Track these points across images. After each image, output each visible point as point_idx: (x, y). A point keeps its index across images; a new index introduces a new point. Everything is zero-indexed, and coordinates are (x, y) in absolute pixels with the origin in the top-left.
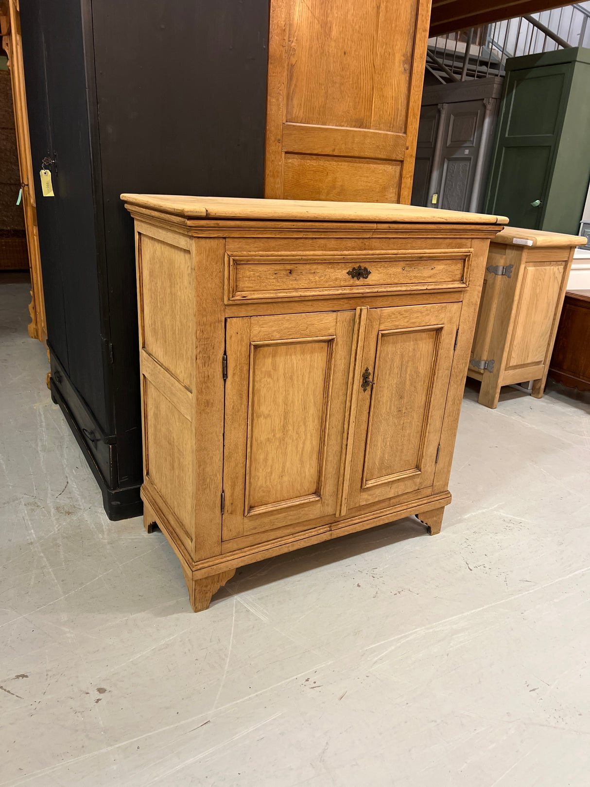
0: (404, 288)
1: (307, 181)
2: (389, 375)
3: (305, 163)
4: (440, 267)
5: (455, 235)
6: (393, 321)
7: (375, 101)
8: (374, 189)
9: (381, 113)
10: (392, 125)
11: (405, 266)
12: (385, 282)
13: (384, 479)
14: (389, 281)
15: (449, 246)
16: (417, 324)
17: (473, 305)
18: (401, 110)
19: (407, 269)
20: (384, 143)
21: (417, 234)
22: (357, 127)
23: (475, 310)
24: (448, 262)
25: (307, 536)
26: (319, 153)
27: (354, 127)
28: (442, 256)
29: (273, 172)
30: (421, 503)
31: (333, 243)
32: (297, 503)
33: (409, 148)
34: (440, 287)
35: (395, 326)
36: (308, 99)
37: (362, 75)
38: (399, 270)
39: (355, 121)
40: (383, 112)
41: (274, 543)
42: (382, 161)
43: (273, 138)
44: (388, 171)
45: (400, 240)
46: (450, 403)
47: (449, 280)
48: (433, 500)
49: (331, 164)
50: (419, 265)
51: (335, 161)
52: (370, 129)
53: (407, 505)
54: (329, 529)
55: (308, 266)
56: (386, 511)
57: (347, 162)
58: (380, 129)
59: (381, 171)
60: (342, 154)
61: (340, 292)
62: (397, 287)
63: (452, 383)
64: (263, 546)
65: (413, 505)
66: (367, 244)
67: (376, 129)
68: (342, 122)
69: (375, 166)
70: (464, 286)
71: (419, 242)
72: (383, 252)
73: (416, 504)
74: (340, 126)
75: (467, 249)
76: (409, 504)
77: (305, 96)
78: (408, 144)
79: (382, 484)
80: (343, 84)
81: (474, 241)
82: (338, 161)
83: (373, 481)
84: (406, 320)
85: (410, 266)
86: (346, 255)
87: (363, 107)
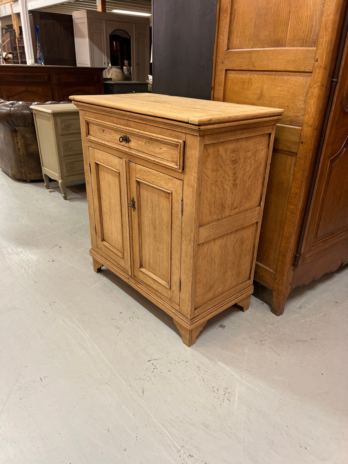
0: (144, 156)
1: (239, 89)
2: (147, 209)
3: (238, 77)
4: (164, 149)
5: (170, 127)
6: (142, 175)
7: (291, 23)
8: (286, 97)
9: (296, 31)
10: (305, 42)
11: (146, 142)
12: (137, 149)
13: (150, 274)
14: (139, 149)
15: (170, 135)
16: (156, 184)
17: (191, 186)
18: (315, 26)
19: (147, 144)
20: (293, 58)
21: (148, 122)
22: (275, 47)
23: (193, 191)
24: (169, 146)
25: (120, 272)
26: (245, 69)
27: (273, 47)
28: (163, 141)
29: (218, 83)
30: (171, 310)
31: (116, 120)
32: (115, 252)
33: (319, 60)
34: (162, 162)
35: (144, 178)
36: (243, 31)
37: (281, 4)
38: (144, 144)
39: (274, 42)
40: (297, 31)
41: (111, 264)
42: (294, 73)
43: (219, 61)
44: (299, 81)
45: (143, 124)
46: (183, 254)
47: (170, 160)
48: (178, 315)
49: (255, 77)
50: (153, 144)
51: (258, 75)
52: (285, 46)
53: (164, 303)
54: (128, 278)
55: (108, 130)
56: (153, 295)
57: (266, 75)
58: (294, 46)
59: (293, 82)
60: (259, 69)
61: (118, 147)
62: (141, 154)
63: (183, 239)
64: (107, 262)
65: (167, 306)
66: (129, 123)
67: (290, 46)
68: (264, 44)
69: (288, 77)
70: (176, 167)
71: (153, 128)
72: (133, 129)
73: (168, 308)
74: (262, 48)
75: (178, 140)
76: (165, 304)
77: (241, 30)
78: (317, 57)
79: (150, 276)
80: (267, 15)
81: (187, 135)
82: (259, 75)
83: (145, 270)
84: (149, 178)
85: (149, 143)
86: (118, 127)
87: (281, 30)
